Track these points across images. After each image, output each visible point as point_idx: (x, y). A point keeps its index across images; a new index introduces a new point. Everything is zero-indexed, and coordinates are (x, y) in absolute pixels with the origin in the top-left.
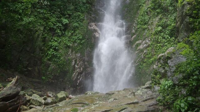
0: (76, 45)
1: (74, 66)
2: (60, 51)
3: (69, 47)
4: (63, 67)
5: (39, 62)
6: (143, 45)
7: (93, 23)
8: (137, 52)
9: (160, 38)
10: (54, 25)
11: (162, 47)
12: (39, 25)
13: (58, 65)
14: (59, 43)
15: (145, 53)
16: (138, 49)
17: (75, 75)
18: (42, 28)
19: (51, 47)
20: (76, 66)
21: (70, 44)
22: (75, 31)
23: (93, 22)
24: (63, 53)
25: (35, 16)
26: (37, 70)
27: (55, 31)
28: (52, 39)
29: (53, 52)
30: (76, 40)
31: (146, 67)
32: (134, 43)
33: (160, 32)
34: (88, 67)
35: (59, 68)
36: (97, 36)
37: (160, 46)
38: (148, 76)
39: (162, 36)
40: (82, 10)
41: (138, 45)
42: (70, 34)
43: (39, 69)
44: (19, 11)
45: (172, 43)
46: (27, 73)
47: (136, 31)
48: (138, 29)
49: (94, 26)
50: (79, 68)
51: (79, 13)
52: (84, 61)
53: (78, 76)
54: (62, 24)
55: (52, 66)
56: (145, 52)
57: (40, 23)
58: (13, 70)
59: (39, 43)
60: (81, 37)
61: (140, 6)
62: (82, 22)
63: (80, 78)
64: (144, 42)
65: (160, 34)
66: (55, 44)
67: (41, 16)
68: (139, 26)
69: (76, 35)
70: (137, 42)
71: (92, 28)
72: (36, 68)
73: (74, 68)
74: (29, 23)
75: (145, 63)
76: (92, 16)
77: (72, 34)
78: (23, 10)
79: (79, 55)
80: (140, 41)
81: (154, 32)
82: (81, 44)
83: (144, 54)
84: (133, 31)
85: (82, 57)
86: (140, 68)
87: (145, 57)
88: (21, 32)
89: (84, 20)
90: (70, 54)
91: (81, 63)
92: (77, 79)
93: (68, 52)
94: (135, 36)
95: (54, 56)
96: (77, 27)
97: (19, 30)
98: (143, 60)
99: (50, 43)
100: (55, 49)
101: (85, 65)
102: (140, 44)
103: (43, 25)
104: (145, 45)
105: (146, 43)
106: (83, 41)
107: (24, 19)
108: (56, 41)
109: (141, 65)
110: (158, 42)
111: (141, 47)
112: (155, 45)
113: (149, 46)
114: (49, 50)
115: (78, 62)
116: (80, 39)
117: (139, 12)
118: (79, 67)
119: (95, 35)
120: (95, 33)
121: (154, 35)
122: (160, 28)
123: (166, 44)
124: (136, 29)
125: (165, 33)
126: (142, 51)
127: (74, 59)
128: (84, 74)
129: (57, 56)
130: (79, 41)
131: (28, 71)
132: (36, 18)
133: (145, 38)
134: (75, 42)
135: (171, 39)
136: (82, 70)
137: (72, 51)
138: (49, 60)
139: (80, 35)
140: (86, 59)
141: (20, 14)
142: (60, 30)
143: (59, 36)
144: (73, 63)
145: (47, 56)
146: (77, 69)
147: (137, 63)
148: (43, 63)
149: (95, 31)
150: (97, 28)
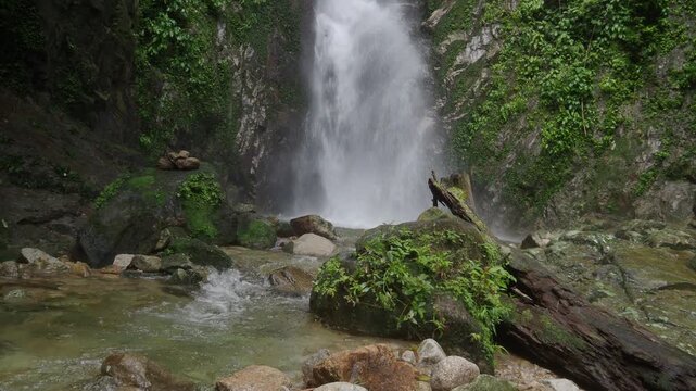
1: (240, 96)
2: (195, 26)
4: (206, 98)
5: (128, 70)
6: (475, 50)
8: (455, 73)
9: (538, 38)
11: (545, 67)
13: (190, 90)
15: (485, 82)
16: (456, 63)
17: (243, 135)
20: (246, 100)
24: (204, 39)
26: (121, 105)
29: (173, 27)
31: (488, 128)
32: (443, 40)
33: (538, 15)
35: (194, 100)
37: (537, 63)
38: (493, 159)
39: (541, 31)
41: (458, 47)
45: (577, 62)
53: (253, 140)
55: (170, 94)
56: (484, 75)
63: (260, 148)
64: (476, 41)
70: (453, 37)
72: (120, 96)
73: (240, 108)
75: (485, 114)
79: (248, 53)
80: (463, 35)
81: (516, 12)
83: (481, 85)
85: (260, 65)
86: (468, 131)
87: (484, 96)
90: (221, 49)
91: (260, 87)
92: (252, 152)
93: (215, 33)
94: (440, 12)
95: (177, 49)
98: (478, 103)
101: (271, 98)
102: (463, 45)
104: (480, 53)
105: (485, 47)
109: (473, 120)
110: (528, 50)
112: (519, 57)
113: (495, 60)
115: (249, 85)
118: (255, 103)
121: (516, 22)
123: (558, 61)
125: (555, 22)
126: (471, 71)
127: (237, 68)
128: (269, 130)
129: (185, 51)
131: (100, 105)
133: (480, 28)
135: (575, 48)
136: (264, 116)
137: (227, 35)
140: (273, 72)
145: (144, 41)
146: (249, 112)
147: (461, 112)
148: (142, 75)
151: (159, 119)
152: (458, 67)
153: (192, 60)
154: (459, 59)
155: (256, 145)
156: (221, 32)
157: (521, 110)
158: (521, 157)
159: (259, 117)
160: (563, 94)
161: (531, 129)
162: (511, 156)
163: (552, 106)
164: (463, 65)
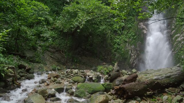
0: (131, 40)
1: (131, 54)
2: (121, 45)
3: (126, 42)
4: (124, 55)
5: (110, 53)
6: (181, 38)
7: (141, 23)
8: (176, 43)
12: (108, 30)
13: (121, 54)
14: (120, 40)
16: (177, 41)
17: (131, 60)
18: (110, 32)
19: (116, 43)
20: (132, 54)
21: (127, 40)
22: (129, 30)
24: (123, 46)
25: (106, 24)
26: (109, 58)
27: (117, 32)
28: (115, 37)
29: (117, 46)
30: (131, 36)
32: (174, 36)
34: (140, 55)
35: (122, 56)
36: (145, 32)
40: (133, 15)
41: (177, 38)
42: (126, 32)
43: (110, 57)
44: (97, 23)
46: (104, 60)
47: (175, 27)
48: (177, 25)
49: (142, 25)
51: (131, 17)
52: (137, 51)
53: (133, 61)
55: (117, 55)
56: (182, 43)
57: (109, 28)
58: (98, 58)
59: (109, 41)
60: (134, 34)
61: (178, 6)
62: (133, 23)
63: (135, 62)
64: (181, 35)
66: (118, 40)
67: (109, 24)
68: (177, 23)
69: (130, 33)
70: (176, 36)
72: (109, 57)
73: (131, 56)
74: (104, 30)
75: (182, 51)
77: (127, 33)
78: (99, 22)
79: (133, 47)
80: (179, 35)
82: (134, 39)
83: (181, 45)
84: (173, 27)
85: (135, 48)
86: (178, 55)
87: (182, 47)
88: (100, 36)
89: (134, 21)
90: (127, 47)
91: (135, 52)
92: (133, 63)
93: (126, 45)
94: (174, 31)
95: (118, 49)
96: (130, 27)
97: (98, 34)
98: (180, 48)
99: (115, 40)
100: (118, 44)
101: (138, 54)
102: (178, 37)
103: (110, 29)
106: (135, 37)
107: (100, 27)
108: (118, 39)
109: (179, 52)
111: (179, 39)
114: (114, 45)
115: (133, 52)
116: (133, 36)
117: (177, 11)
118: (134, 55)
119: (143, 32)
120: (143, 31)
124: (175, 25)
126: (180, 42)
127: (130, 50)
128: (137, 59)
129: (119, 49)
130: (132, 37)
131: (105, 58)
132: (106, 25)
133: (183, 32)
134: (130, 38)
136: (136, 57)
137: (129, 44)
138: (115, 51)
139: (133, 33)
140: (138, 49)
141: (98, 25)
142: (120, 31)
143: (120, 35)
144: (130, 52)
145: (113, 49)
146: (133, 56)
147: (176, 51)
148: (112, 54)
149: (144, 29)
150: (144, 27)
151: (115, 59)
152: (177, 42)
155: (134, 62)
159: (135, 57)
164: (178, 41)
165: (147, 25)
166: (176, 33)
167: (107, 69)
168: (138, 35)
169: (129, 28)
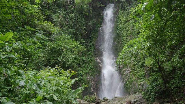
0: (90, 72)
2: (84, 76)
3: (87, 73)
9: (136, 68)
10: (80, 61)
11: (137, 73)
14: (83, 72)
15: (129, 76)
18: (75, 65)
20: (92, 84)
21: (87, 72)
22: (89, 64)
23: (97, 57)
27: (80, 65)
28: (79, 69)
29: (81, 77)
31: (129, 84)
32: (122, 70)
33: (136, 64)
34: (98, 85)
36: (101, 66)
37: (136, 72)
38: (131, 88)
42: (86, 65)
49: (98, 60)
50: (94, 85)
51: (90, 52)
52: (95, 81)
53: (93, 90)
54: (83, 61)
57: (74, 61)
60: (92, 67)
62: (91, 58)
64: (127, 70)
65: (136, 65)
69: (90, 66)
70: (124, 70)
71: (98, 61)
73: (91, 86)
75: (129, 81)
76: (96, 53)
77: (88, 65)
79: (92, 78)
81: (132, 65)
85: (94, 79)
86: (126, 84)
87: (129, 78)
89: (92, 56)
90: (88, 78)
93: (87, 76)
94: (122, 66)
95: (81, 79)
96: (90, 61)
99: (79, 72)
100: (81, 75)
101: (96, 83)
104: (128, 72)
105: (129, 71)
106: (94, 69)
108: (81, 71)
110: (135, 70)
111: (126, 73)
112: (133, 72)
113: (130, 72)
114: (78, 76)
115: (92, 82)
119: (99, 65)
121: (133, 66)
122: (135, 63)
123: (139, 71)
125: (138, 65)
126: (127, 75)
127: (90, 80)
128: (96, 88)
130: (91, 70)
133: (128, 68)
134: (89, 70)
135: (142, 69)
137: (89, 76)
140: (96, 80)
142: (82, 64)
143: (82, 68)
147: (125, 82)
149: (99, 63)
150: (100, 61)
153: (84, 81)
154: (125, 73)
156: (88, 76)
157: (134, 80)
158: (135, 88)
160: (141, 77)
161: (136, 83)
162: (134, 88)
163: (139, 79)
164: (125, 74)
165: (102, 60)
166: (123, 68)
167: (92, 98)
168: (96, 68)
169: (88, 62)
